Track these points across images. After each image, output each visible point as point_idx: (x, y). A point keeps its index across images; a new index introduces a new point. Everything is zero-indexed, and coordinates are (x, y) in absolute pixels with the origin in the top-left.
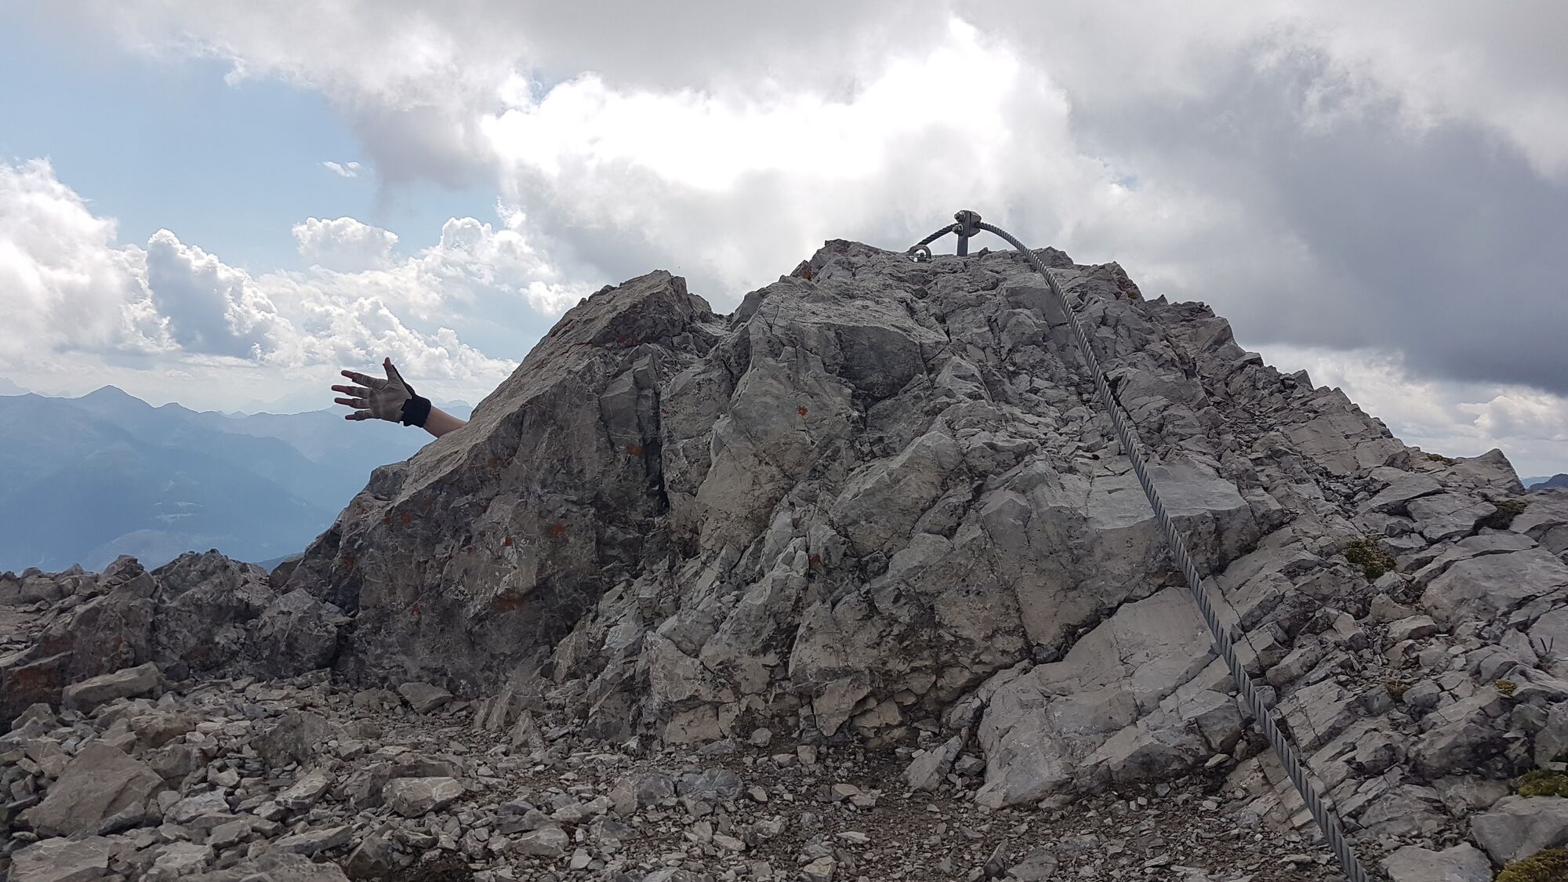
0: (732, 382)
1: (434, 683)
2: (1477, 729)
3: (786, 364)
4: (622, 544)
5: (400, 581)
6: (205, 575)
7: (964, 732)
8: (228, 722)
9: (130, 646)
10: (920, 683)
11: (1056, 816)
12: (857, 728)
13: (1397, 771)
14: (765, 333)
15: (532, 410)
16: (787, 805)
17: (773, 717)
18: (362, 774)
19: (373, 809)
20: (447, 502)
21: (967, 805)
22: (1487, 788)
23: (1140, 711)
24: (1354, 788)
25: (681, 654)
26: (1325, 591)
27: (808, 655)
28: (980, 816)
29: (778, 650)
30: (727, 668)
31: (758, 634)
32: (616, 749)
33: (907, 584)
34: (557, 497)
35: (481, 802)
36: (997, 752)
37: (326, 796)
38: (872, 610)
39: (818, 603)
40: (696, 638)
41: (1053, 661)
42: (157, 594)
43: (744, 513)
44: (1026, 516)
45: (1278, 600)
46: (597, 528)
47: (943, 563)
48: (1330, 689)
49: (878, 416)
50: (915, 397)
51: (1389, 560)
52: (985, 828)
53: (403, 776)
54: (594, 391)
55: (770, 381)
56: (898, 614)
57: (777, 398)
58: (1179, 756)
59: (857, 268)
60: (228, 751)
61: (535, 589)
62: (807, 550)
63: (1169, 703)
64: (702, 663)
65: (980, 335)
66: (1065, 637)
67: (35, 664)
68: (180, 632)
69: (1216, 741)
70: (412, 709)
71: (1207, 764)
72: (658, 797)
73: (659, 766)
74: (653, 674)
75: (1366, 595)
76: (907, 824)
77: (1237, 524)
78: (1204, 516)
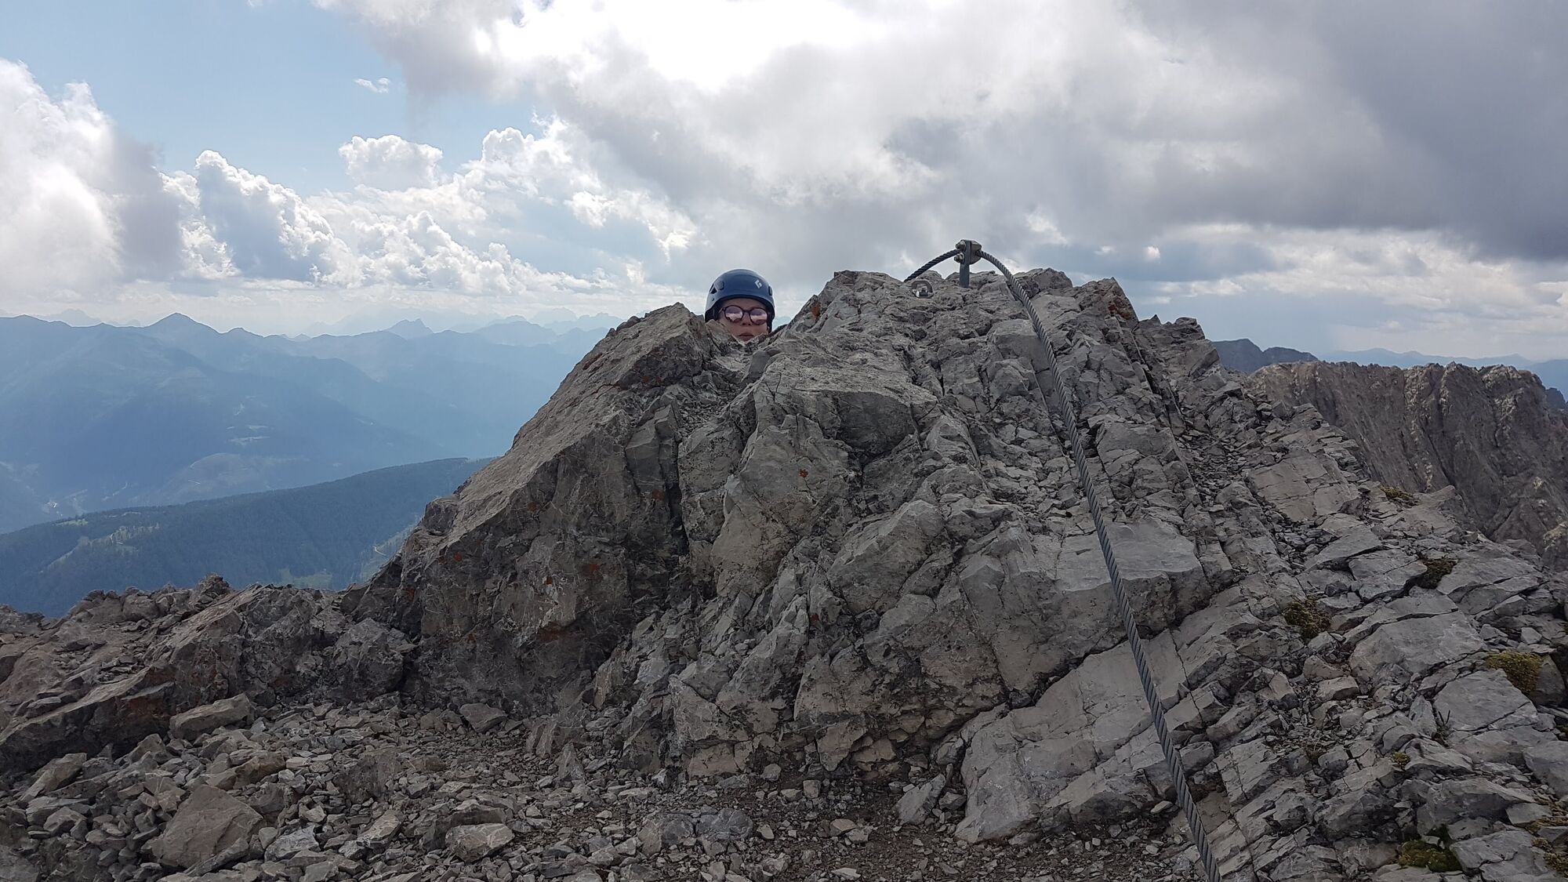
0: (742, 440)
1: (490, 703)
2: (1373, 798)
3: (787, 431)
4: (651, 580)
5: (456, 611)
6: (284, 611)
7: (948, 769)
8: (312, 757)
9: (224, 677)
10: (910, 724)
11: (1022, 853)
12: (855, 763)
13: (1305, 832)
14: (768, 401)
15: (565, 459)
16: (791, 841)
17: (782, 753)
18: (428, 815)
19: (440, 852)
20: (494, 543)
21: (948, 839)
22: (1378, 851)
23: (1099, 758)
24: (1269, 844)
25: (700, 699)
26: (1263, 652)
27: (811, 702)
28: (958, 850)
29: (785, 696)
30: (740, 711)
31: (767, 682)
32: (647, 780)
33: (895, 640)
34: (591, 539)
35: (529, 844)
36: (976, 789)
37: (400, 834)
38: (865, 663)
39: (817, 657)
40: (713, 684)
41: (1027, 706)
42: (244, 630)
43: (756, 564)
44: (999, 580)
45: (1220, 661)
46: (627, 565)
47: (926, 622)
48: (1258, 748)
49: (872, 475)
50: (905, 459)
51: (1324, 621)
52: (960, 864)
53: (464, 823)
54: (620, 443)
55: (774, 447)
56: (889, 666)
57: (780, 462)
58: (1130, 802)
59: (862, 305)
60: (314, 788)
61: (573, 623)
62: (808, 608)
63: (1123, 752)
64: (718, 708)
65: (971, 385)
66: (1038, 683)
67: (143, 694)
68: (266, 663)
69: (1162, 789)
70: (472, 729)
71: (1153, 811)
72: (679, 838)
73: (683, 801)
74: (676, 716)
75: (1300, 655)
76: (894, 859)
77: (1190, 584)
78: (1160, 578)
